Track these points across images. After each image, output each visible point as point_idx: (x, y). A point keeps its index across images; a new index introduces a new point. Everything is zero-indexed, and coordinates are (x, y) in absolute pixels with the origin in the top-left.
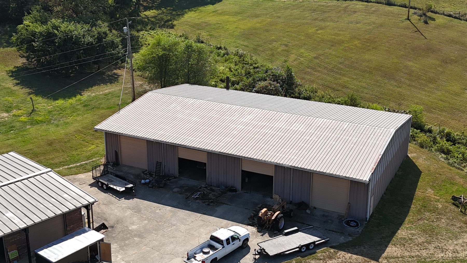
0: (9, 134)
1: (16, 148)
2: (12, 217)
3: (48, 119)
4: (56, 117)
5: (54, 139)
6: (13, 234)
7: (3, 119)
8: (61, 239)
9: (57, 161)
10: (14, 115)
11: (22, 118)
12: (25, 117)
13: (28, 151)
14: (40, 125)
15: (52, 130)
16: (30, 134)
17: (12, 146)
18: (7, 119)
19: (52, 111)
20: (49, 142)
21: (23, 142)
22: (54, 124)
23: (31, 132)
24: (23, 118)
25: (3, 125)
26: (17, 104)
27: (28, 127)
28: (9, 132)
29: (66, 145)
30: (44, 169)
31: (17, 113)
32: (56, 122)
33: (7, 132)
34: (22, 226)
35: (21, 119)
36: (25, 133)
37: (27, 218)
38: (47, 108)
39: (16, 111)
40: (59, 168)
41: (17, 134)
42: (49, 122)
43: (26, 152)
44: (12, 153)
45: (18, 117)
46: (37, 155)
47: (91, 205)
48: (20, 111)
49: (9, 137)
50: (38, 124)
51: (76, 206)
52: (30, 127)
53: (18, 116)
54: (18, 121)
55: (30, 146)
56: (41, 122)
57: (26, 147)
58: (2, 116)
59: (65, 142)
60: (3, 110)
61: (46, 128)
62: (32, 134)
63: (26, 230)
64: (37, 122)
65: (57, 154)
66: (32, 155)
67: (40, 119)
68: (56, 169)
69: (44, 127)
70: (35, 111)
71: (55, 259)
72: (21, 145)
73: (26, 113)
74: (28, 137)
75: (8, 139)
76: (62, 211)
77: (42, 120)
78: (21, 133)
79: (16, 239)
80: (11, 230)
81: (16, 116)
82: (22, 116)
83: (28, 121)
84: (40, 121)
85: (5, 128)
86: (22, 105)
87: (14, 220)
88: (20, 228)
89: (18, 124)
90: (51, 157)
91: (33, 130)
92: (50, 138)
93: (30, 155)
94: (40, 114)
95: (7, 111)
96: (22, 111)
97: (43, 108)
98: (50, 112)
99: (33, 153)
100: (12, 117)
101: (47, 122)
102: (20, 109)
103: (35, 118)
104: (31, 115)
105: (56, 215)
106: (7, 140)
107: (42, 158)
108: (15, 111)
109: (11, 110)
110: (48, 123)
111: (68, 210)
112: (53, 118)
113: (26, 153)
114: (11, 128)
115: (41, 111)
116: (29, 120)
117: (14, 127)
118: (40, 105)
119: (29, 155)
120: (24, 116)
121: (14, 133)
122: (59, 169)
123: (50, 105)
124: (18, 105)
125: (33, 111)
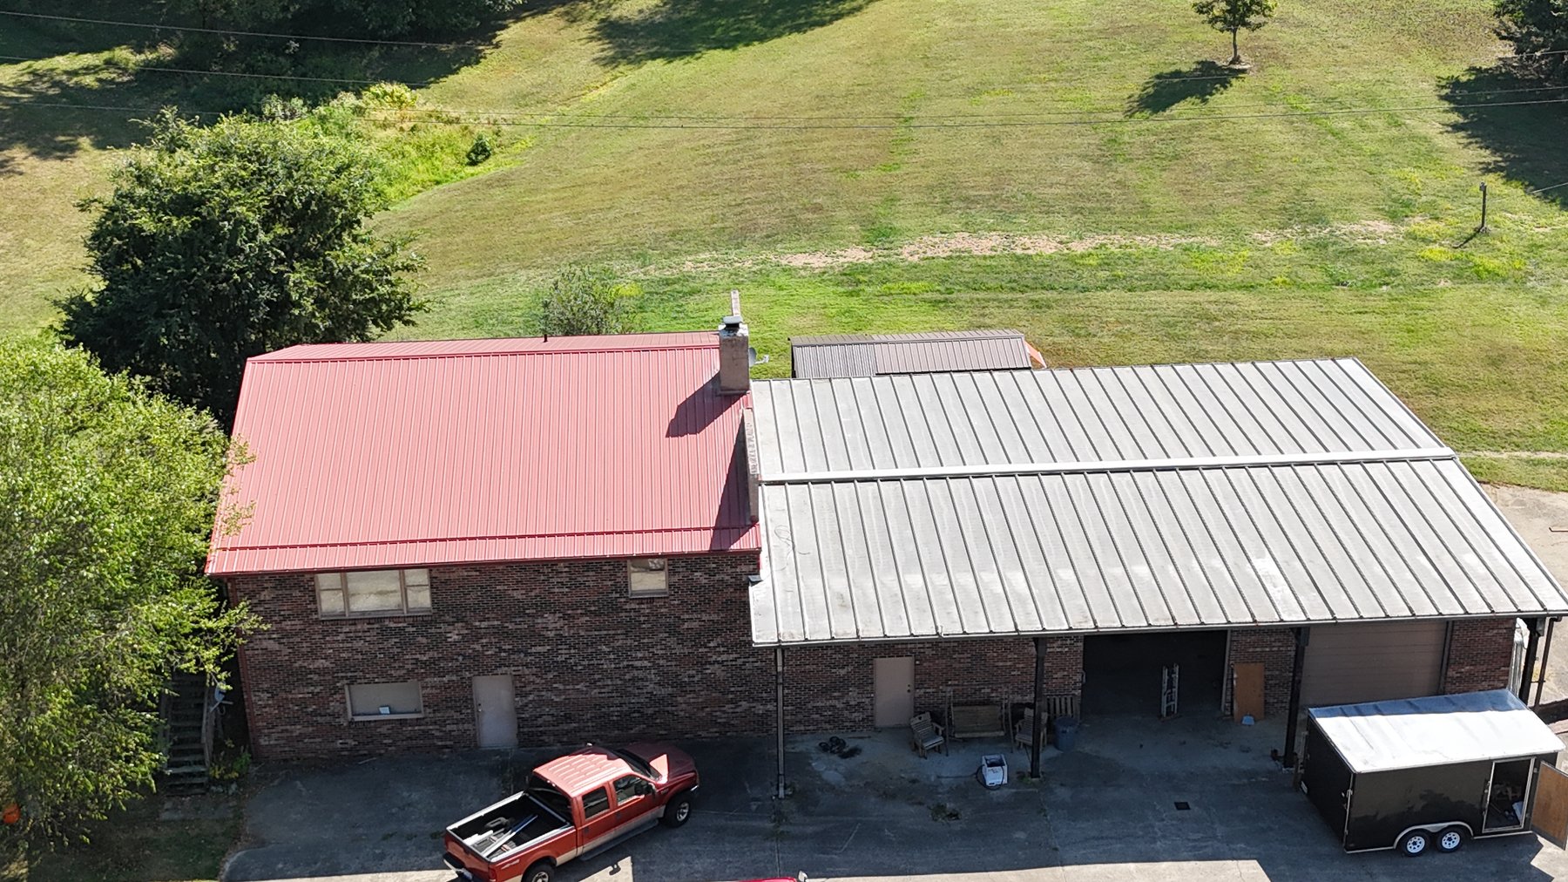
0: (1371, 295)
1: (1376, 347)
2: (1271, 577)
3: (1520, 269)
4: (1548, 269)
5: (1516, 348)
6: (1256, 632)
7: (1369, 241)
8: (1409, 702)
9: (1498, 424)
10: (1412, 236)
11: (1431, 251)
12: (1442, 249)
13: (1413, 367)
14: (1487, 285)
15: (1521, 314)
16: (1440, 310)
17: (1366, 336)
18: (1382, 242)
19: (1541, 246)
20: (1494, 354)
21: (1409, 331)
22: (1532, 292)
23: (1444, 305)
24: (1435, 252)
25: (1364, 262)
26: (1434, 198)
27: (1443, 282)
28: (1375, 287)
29: (1549, 379)
30: (1429, 446)
31: (1421, 228)
32: (1542, 288)
33: (1368, 285)
34: (1290, 615)
35: (1428, 253)
36: (1425, 303)
37: (1316, 594)
38: (1529, 232)
39: (1422, 223)
40: (1498, 451)
41: (1396, 299)
42: (1519, 282)
43: (1404, 368)
44: (1347, 364)
45: (1421, 244)
46: (1437, 389)
47: (1548, 619)
48: (1435, 224)
49: (1366, 304)
50: (1480, 279)
51: (1494, 609)
52: (1449, 284)
53: (1423, 240)
54: (1417, 257)
55: (1426, 352)
56: (1494, 275)
57: (1411, 351)
58: (1371, 229)
59: (1552, 367)
60: (1383, 209)
61: (1500, 301)
62: (1447, 311)
63: (1300, 633)
64: (1477, 272)
65: (1508, 402)
66: (1420, 384)
67: (1492, 264)
68: (1487, 453)
69: (1498, 295)
70: (1487, 233)
71: (1366, 763)
72: (1399, 340)
73: (1451, 236)
74: (1430, 320)
75: (1362, 310)
76: (1437, 609)
77: (1497, 270)
78: (1412, 302)
79: (1267, 649)
80: (1252, 615)
81: (1415, 239)
82: (1435, 242)
83: (1448, 262)
84: (1489, 272)
85: (1367, 272)
86: (1449, 206)
87: (1275, 587)
88: (1282, 621)
89: (1411, 268)
90: (1483, 405)
91: (1452, 297)
92: (1504, 340)
93: (1416, 381)
94: (1499, 250)
95: (1393, 217)
96: (1441, 225)
97: (1516, 228)
98: (1534, 247)
99: (1426, 378)
100: (1401, 239)
101: (1511, 281)
102: (1437, 219)
103: (1478, 261)
104: (1467, 245)
105: (1414, 615)
106: (1360, 313)
107: (1453, 402)
108: (1417, 219)
109: (1407, 216)
110: (1515, 286)
111: (1462, 611)
112: (1539, 272)
113: (1404, 372)
114: (1386, 275)
115: (1504, 238)
116: (1453, 263)
117: (1394, 276)
118: (1509, 215)
119: (1411, 380)
120: (1441, 245)
121: (1390, 294)
122: (1496, 455)
123: (1543, 221)
124: (1435, 202)
125: (1477, 231)
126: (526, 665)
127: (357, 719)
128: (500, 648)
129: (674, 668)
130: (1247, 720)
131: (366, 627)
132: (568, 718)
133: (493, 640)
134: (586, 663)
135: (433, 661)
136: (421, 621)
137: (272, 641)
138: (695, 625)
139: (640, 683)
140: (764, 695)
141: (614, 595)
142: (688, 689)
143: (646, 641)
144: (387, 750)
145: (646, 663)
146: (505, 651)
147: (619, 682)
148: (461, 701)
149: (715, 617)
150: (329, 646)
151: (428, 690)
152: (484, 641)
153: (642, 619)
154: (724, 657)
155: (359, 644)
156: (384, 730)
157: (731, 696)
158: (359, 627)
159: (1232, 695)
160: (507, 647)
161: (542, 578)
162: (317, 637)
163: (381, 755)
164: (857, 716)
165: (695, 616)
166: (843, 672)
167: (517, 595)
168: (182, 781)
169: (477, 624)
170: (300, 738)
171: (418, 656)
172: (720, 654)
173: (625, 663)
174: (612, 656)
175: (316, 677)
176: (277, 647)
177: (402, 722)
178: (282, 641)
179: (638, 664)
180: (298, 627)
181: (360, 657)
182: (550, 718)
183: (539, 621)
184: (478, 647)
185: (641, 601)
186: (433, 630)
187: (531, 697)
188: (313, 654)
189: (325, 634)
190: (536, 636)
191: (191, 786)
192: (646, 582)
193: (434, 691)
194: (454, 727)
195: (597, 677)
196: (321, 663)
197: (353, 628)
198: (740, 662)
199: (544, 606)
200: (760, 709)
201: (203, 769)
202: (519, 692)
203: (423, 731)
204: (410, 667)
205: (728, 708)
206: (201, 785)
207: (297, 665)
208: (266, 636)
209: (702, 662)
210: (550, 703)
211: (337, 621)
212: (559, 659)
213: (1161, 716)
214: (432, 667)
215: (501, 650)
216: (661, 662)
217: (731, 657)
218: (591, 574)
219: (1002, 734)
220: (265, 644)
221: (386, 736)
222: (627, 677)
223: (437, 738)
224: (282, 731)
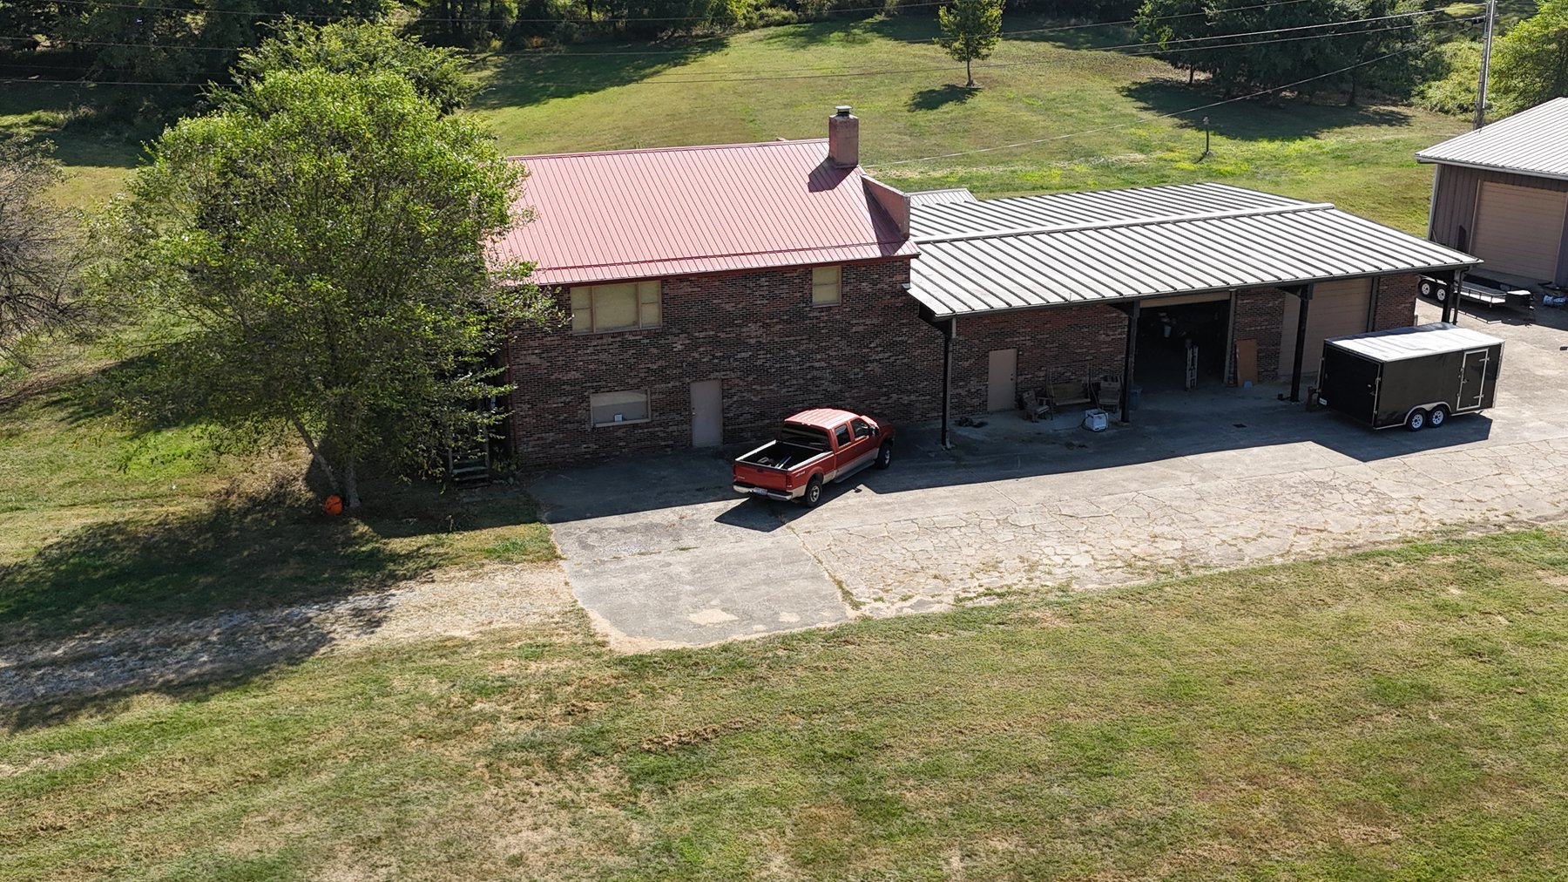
126: (733, 370)
127: (598, 426)
128: (713, 355)
129: (844, 367)
130: (1248, 384)
131: (611, 340)
132: (762, 415)
133: (709, 349)
134: (778, 366)
135: (662, 369)
136: (653, 335)
137: (534, 356)
138: (861, 328)
139: (817, 382)
140: (909, 387)
141: (802, 305)
142: (854, 385)
143: (824, 344)
144: (621, 452)
145: (823, 364)
146: (717, 358)
147: (802, 382)
148: (679, 404)
149: (875, 321)
150: (580, 359)
151: (656, 396)
152: (701, 349)
153: (822, 325)
154: (881, 356)
155: (603, 356)
156: (619, 433)
157: (885, 390)
158: (605, 341)
159: (1236, 367)
160: (719, 354)
161: (748, 292)
162: (570, 350)
163: (616, 456)
164: (976, 401)
165: (861, 321)
166: (966, 364)
167: (728, 307)
168: (467, 478)
169: (697, 334)
170: (552, 445)
171: (650, 365)
172: (878, 353)
173: (808, 365)
174: (798, 359)
175: (567, 388)
176: (538, 361)
177: (635, 426)
178: (543, 355)
179: (817, 365)
180: (556, 342)
181: (604, 367)
182: (749, 416)
183: (744, 330)
184: (697, 355)
185: (821, 310)
186: (662, 342)
187: (735, 398)
188: (566, 367)
189: (577, 349)
190: (740, 343)
192: (825, 293)
193: (661, 396)
194: (675, 428)
195: (786, 377)
196: (573, 375)
197: (600, 342)
198: (892, 359)
199: (749, 317)
200: (905, 399)
201: (483, 468)
202: (725, 394)
203: (650, 432)
204: (643, 375)
205: (882, 400)
207: (553, 377)
208: (530, 352)
209: (865, 360)
210: (750, 403)
211: (586, 338)
212: (759, 363)
213: (1186, 389)
214: (661, 375)
215: (714, 357)
216: (835, 362)
217: (887, 355)
218: (785, 287)
220: (529, 359)
221: (620, 439)
222: (809, 377)
223: (662, 439)
224: (539, 439)
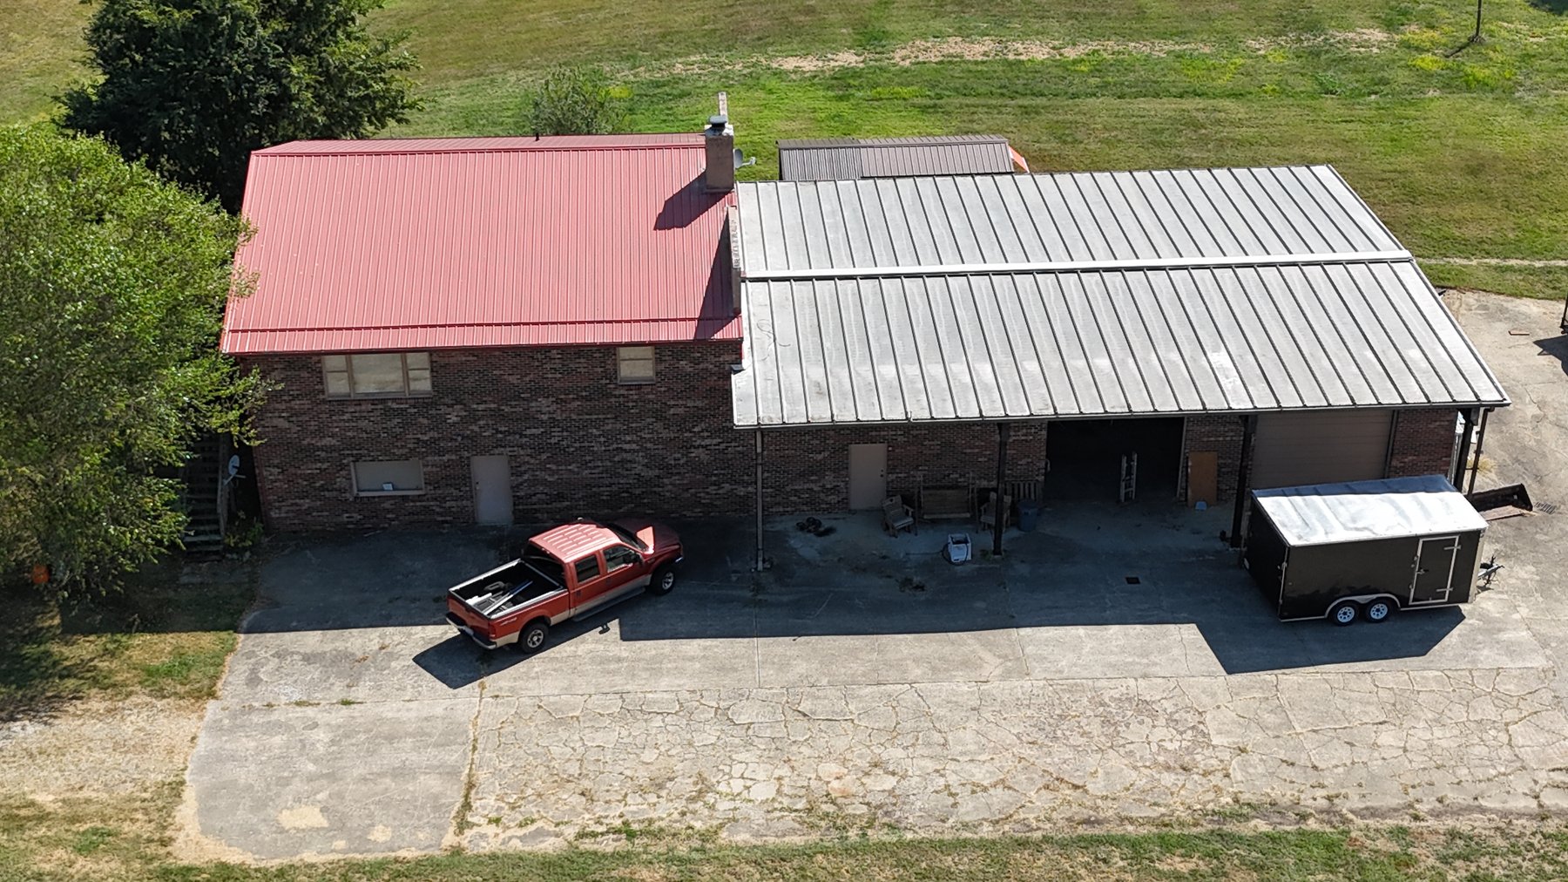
0: (1359, 104)
1: (1359, 155)
2: (1225, 370)
3: (1509, 79)
4: (1538, 79)
5: (1496, 158)
6: (1207, 419)
7: (1362, 50)
8: (1347, 486)
9: (1471, 232)
10: (1406, 45)
11: (1423, 60)
12: (1435, 58)
13: (1393, 175)
14: (1475, 95)
15: (1505, 124)
16: (1425, 119)
17: (1349, 144)
18: (1375, 50)
19: (1534, 56)
20: (1474, 163)
21: (1392, 140)
22: (1519, 103)
23: (1429, 115)
24: (1427, 61)
25: (1356, 71)
26: (1431, 6)
27: (1431, 92)
28: (1363, 95)
29: (1526, 188)
30: (1390, 249)
31: (1416, 37)
32: (1530, 98)
33: (1357, 94)
34: (1238, 404)
35: (1419, 62)
36: (1412, 112)
37: (1265, 385)
38: (1524, 41)
39: (1417, 31)
40: (1467, 258)
41: (1383, 109)
42: (1505, 91)
43: (1384, 176)
44: (1321, 170)
45: (1414, 53)
46: (1414, 197)
47: (1482, 410)
48: (1431, 33)
49: (1353, 112)
50: (1469, 89)
51: (1431, 399)
52: (1437, 94)
53: (1417, 49)
54: (1408, 66)
55: (1406, 161)
56: (1483, 85)
57: (1392, 160)
58: (1366, 37)
59: (1530, 176)
60: (1378, 17)
61: (1487, 110)
62: (1432, 121)
63: (1248, 420)
64: (1467, 82)
65: (1481, 210)
66: (1398, 192)
67: (1482, 73)
68: (1457, 260)
69: (1484, 105)
70: (1481, 43)
71: (1300, 538)
72: (1382, 149)
73: (1445, 45)
74: (1414, 129)
75: (1348, 119)
76: (1377, 399)
77: (1486, 80)
78: (1399, 111)
79: (1221, 439)
80: (1203, 404)
81: (1409, 47)
82: (1428, 51)
83: (1439, 71)
84: (1479, 82)
85: (1357, 81)
86: (1446, 14)
87: (1227, 378)
88: (1230, 408)
89: (1401, 76)
90: (1458, 213)
91: (1439, 106)
92: (1485, 148)
93: (1394, 190)
94: (1491, 59)
95: (1390, 26)
96: (1436, 34)
97: (1510, 38)
98: (1527, 57)
99: (1404, 186)
100: (1394, 47)
101: (1499, 91)
102: (1433, 27)
103: (1469, 70)
104: (1459, 54)
105: (1354, 404)
106: (1346, 121)
107: (1429, 211)
108: (1413, 27)
109: (1402, 25)
110: (1504, 96)
111: (1400, 402)
112: (1528, 83)
113: (1383, 180)
114: (1376, 84)
115: (1498, 48)
116: (1444, 72)
117: (1384, 85)
118: (1505, 24)
119: (1390, 189)
120: (1434, 54)
121: (1378, 103)
122: (1465, 262)
123: (1538, 31)
124: (1433, 10)
125: (1471, 41)
126: (521, 446)
127: (362, 494)
128: (497, 430)
129: (660, 452)
130: (1200, 505)
131: (370, 407)
132: (560, 497)
133: (490, 422)
134: (577, 445)
135: (434, 441)
136: (423, 404)
137: (282, 420)
138: (681, 410)
139: (628, 466)
140: (746, 478)
141: (604, 382)
142: (675, 471)
143: (634, 425)
144: (390, 524)
145: (634, 446)
146: (501, 432)
147: (609, 464)
148: (459, 478)
149: (699, 404)
150: (335, 425)
151: (429, 468)
152: (482, 423)
153: (631, 404)
154: (708, 442)
155: (363, 424)
156: (387, 505)
157: (714, 478)
158: (363, 407)
159: (1187, 482)
160: (503, 429)
161: (537, 364)
162: (324, 416)
163: (384, 528)
164: (833, 499)
165: (681, 402)
166: (820, 457)
167: (513, 379)
168: (199, 548)
169: (475, 406)
170: (308, 512)
171: (419, 436)
172: (703, 438)
173: (615, 446)
174: (602, 439)
175: (323, 454)
176: (287, 425)
177: (405, 498)
178: (291, 419)
179: (627, 447)
180: (307, 406)
181: (365, 435)
182: (543, 497)
183: (533, 404)
184: (476, 429)
185: (629, 387)
186: (433, 412)
187: (526, 477)
188: (320, 432)
189: (331, 413)
190: (529, 418)
191: (208, 553)
192: (636, 369)
193: (434, 469)
194: (454, 504)
195: (588, 458)
196: (328, 441)
197: (358, 408)
198: (723, 446)
199: (538, 391)
200: (741, 491)
201: (218, 538)
202: (515, 471)
203: (424, 507)
204: (411, 446)
205: (712, 489)
206: (217, 553)
207: (305, 442)
208: (277, 414)
209: (687, 446)
210: (545, 483)
211: (343, 402)
212: (553, 441)
213: (1118, 501)
214: (433, 447)
215: (498, 432)
216: (649, 445)
217: (715, 441)
218: (582, 360)
219: (968, 515)
220: (276, 422)
221: (389, 511)
222: (616, 459)
223: (438, 513)
224: (292, 505)
